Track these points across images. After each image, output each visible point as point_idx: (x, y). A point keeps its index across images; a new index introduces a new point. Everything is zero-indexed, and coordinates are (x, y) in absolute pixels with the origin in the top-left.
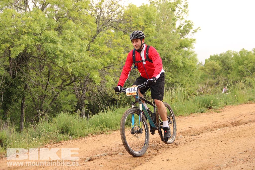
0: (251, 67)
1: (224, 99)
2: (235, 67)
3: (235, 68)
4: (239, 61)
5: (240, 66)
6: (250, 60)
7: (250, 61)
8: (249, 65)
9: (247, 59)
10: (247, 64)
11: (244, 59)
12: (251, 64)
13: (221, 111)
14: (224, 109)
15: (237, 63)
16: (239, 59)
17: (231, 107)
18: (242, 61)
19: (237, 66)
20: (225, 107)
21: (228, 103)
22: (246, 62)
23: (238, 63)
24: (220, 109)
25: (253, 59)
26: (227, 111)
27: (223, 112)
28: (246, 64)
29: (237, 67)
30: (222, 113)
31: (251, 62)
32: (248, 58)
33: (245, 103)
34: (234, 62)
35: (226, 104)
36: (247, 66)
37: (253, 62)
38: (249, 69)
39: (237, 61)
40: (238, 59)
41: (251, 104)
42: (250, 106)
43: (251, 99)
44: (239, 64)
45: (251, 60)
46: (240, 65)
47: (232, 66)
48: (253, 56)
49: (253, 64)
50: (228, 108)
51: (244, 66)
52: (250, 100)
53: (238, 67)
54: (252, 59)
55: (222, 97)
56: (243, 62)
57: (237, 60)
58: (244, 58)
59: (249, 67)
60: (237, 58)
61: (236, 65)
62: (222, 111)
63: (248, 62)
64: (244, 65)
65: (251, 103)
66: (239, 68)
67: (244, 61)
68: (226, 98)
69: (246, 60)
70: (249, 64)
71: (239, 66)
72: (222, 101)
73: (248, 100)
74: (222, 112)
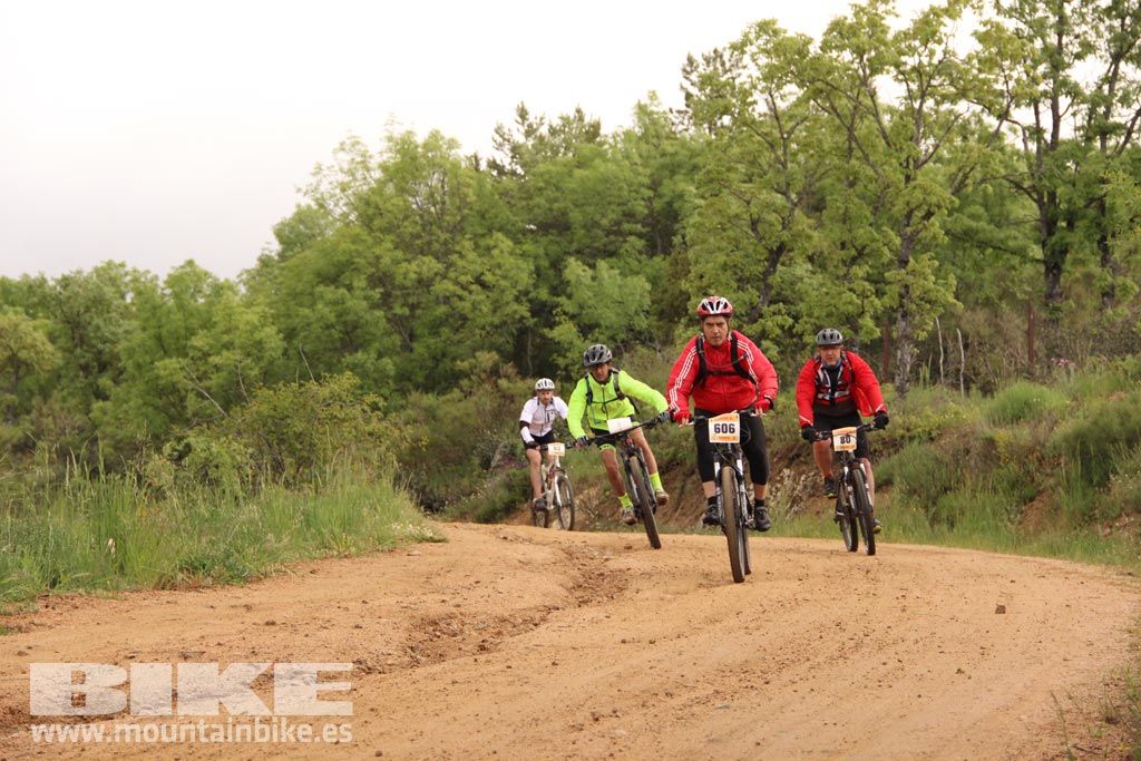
0: (225, 374)
1: (45, 552)
2: (140, 360)
3: (139, 366)
4: (164, 332)
5: (167, 361)
6: (223, 333)
7: (226, 338)
8: (214, 360)
9: (207, 324)
10: (206, 355)
11: (194, 322)
12: (225, 353)
13: (13, 622)
14: (36, 612)
15: (151, 343)
16: (164, 320)
17: (77, 602)
18: (183, 332)
19: (148, 359)
20: (39, 605)
21: (65, 579)
22: (200, 341)
23: (159, 338)
24: (10, 614)
25: (241, 326)
26: (50, 627)
27: (27, 631)
28: (200, 350)
29: (152, 363)
30: (22, 641)
31: (228, 346)
32: (214, 319)
33: (166, 584)
34: (139, 336)
35: (54, 584)
36: (206, 363)
37: (241, 348)
38: (215, 381)
39: (152, 332)
40: (159, 320)
41: (191, 596)
42: (189, 601)
43: (196, 564)
44: (163, 347)
45: (228, 331)
46: (167, 354)
47: (123, 357)
48: (243, 312)
49: (238, 357)
50: (58, 611)
51: (184, 362)
52: (192, 568)
53: (156, 363)
54: (237, 328)
55: (32, 538)
56: (187, 339)
57: (153, 322)
58: (192, 315)
59: (217, 368)
60: (154, 315)
61: (147, 352)
62: (23, 623)
63: (211, 342)
64: (191, 354)
65: (196, 588)
66: (162, 373)
67: (191, 332)
68: (58, 545)
69: (203, 327)
70: (218, 353)
71: (161, 359)
72: (27, 562)
73: (181, 570)
74: (20, 629)
